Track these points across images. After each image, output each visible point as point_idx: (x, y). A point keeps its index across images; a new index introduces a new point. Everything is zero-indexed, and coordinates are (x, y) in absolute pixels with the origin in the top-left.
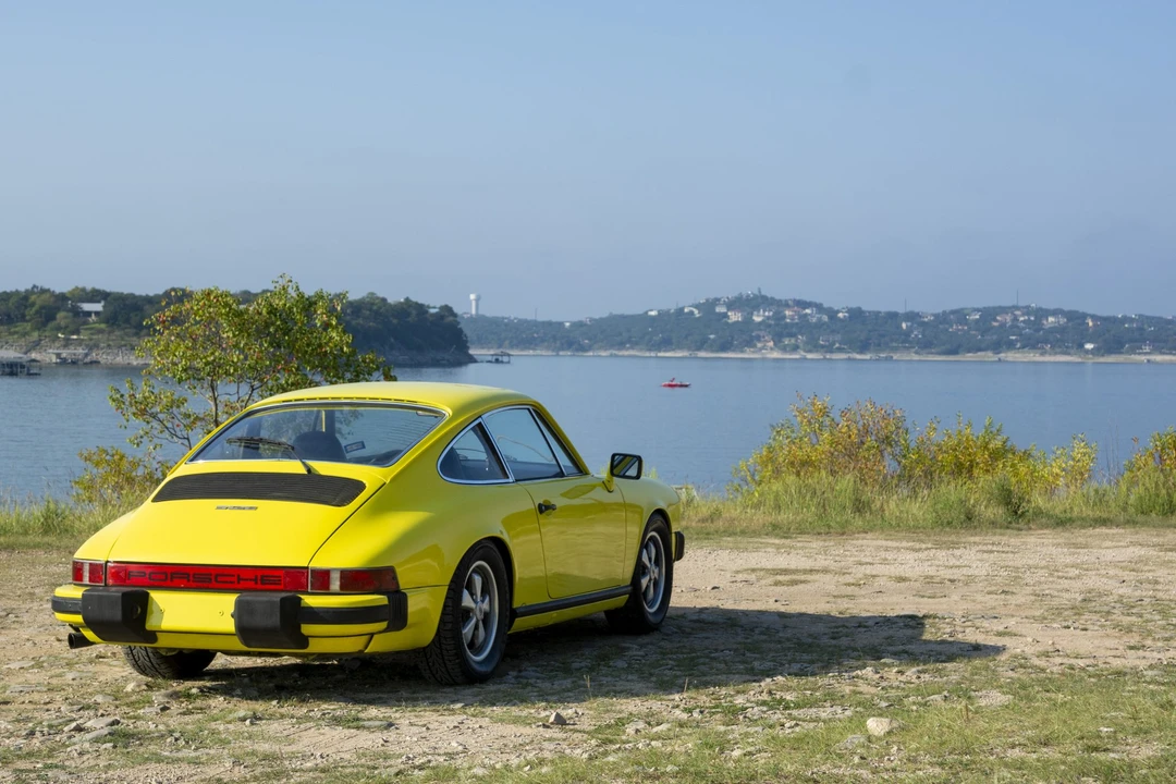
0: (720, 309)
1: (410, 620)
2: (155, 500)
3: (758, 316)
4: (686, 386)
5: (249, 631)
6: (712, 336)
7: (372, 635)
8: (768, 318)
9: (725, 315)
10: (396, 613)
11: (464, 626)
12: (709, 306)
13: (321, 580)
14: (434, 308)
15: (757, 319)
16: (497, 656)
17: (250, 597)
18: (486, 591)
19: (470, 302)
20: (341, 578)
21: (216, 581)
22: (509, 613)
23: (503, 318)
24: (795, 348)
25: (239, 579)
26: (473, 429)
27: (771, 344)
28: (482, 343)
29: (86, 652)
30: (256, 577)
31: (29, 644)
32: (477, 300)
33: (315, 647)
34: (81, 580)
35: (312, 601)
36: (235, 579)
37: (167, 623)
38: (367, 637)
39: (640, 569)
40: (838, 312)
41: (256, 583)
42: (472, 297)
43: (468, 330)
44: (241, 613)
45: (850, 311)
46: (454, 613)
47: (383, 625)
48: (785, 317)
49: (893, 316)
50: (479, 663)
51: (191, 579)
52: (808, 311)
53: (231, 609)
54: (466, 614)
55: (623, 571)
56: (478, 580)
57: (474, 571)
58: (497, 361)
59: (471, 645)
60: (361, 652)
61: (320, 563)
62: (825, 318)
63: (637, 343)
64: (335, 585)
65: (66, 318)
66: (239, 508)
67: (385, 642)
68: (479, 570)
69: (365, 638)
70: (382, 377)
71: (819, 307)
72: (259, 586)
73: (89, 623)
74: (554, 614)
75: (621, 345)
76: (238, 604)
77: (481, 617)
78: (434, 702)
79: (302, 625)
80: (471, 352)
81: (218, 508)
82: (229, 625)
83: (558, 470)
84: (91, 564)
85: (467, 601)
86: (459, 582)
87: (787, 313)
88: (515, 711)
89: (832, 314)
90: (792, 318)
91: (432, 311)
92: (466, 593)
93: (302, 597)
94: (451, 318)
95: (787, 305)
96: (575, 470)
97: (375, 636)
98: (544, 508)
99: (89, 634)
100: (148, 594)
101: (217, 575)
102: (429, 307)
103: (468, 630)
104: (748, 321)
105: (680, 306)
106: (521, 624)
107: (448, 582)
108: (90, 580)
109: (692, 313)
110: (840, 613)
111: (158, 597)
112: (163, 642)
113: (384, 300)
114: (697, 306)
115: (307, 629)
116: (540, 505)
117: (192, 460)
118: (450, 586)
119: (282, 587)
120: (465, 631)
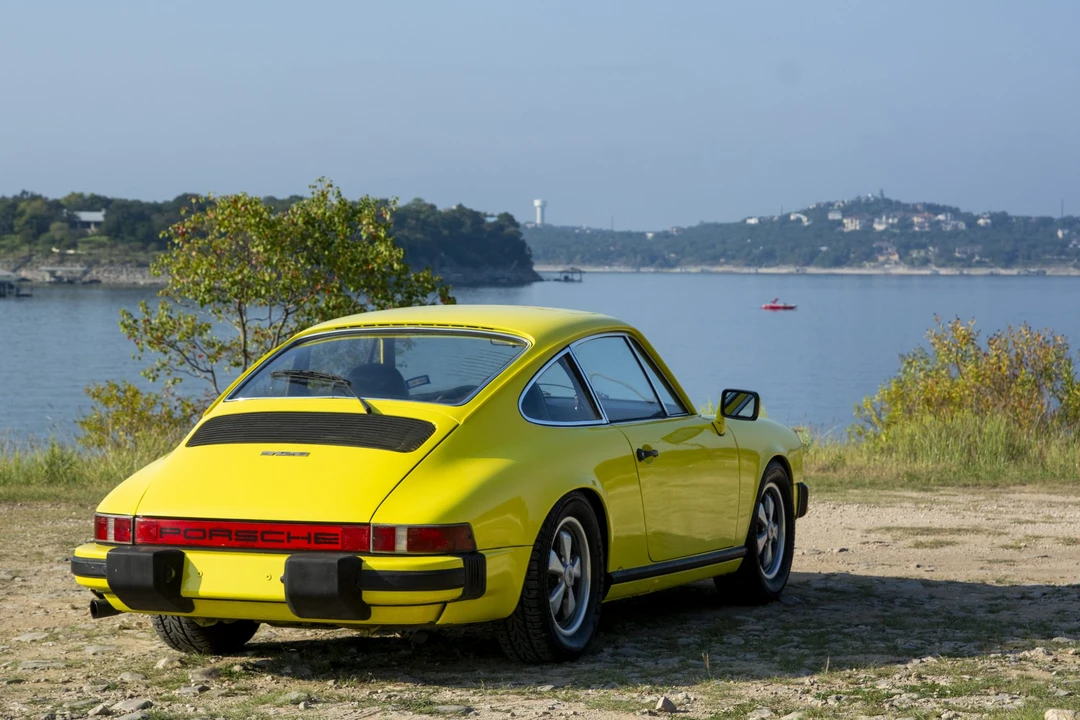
0: (834, 216)
1: (489, 586)
2: (191, 444)
3: (880, 223)
4: (791, 308)
5: (301, 598)
6: (824, 249)
7: (444, 604)
8: (892, 226)
9: (840, 223)
10: (472, 579)
11: (551, 594)
12: (819, 212)
13: (385, 539)
14: (492, 216)
15: (879, 227)
16: (590, 630)
17: (303, 558)
18: (576, 552)
19: (535, 208)
20: (409, 536)
21: (263, 540)
22: (604, 579)
23: (574, 228)
24: (925, 262)
25: (290, 538)
26: (559, 361)
27: (896, 257)
28: (549, 257)
29: (109, 623)
30: (310, 534)
31: (40, 613)
32: (543, 207)
33: (379, 617)
34: (106, 539)
35: (375, 563)
36: (284, 537)
37: (205, 590)
38: (438, 607)
39: (756, 528)
40: (978, 218)
41: (309, 542)
42: (537, 203)
43: (533, 244)
44: (291, 577)
45: (993, 216)
46: (539, 579)
47: (458, 592)
48: (912, 224)
49: (1047, 223)
50: (572, 637)
51: (233, 536)
52: (941, 217)
53: (281, 572)
54: (554, 579)
55: (736, 529)
56: (567, 540)
57: (562, 529)
58: (566, 279)
59: (560, 616)
60: (432, 623)
61: (383, 519)
62: (962, 226)
63: (733, 258)
64: (402, 544)
65: (60, 229)
66: (288, 454)
67: (460, 612)
68: (570, 529)
69: (437, 608)
70: (438, 300)
71: (955, 213)
72: (313, 545)
73: (115, 589)
74: (656, 580)
75: (714, 260)
76: (289, 566)
77: (570, 583)
78: (518, 684)
79: (364, 592)
80: (536, 268)
81: (264, 454)
82: (278, 591)
83: (660, 409)
84: (116, 519)
85: (555, 564)
86: (546, 542)
87: (916, 219)
88: (614, 695)
89: (971, 220)
90: (921, 225)
91: (490, 220)
92: (553, 555)
93: (363, 558)
94: (512, 229)
95: (915, 210)
96: (678, 410)
97: (449, 605)
98: (644, 455)
99: (114, 601)
100: (183, 555)
101: (263, 533)
102: (486, 215)
103: (556, 599)
104: (868, 229)
105: (785, 212)
106: (617, 591)
107: (533, 542)
108: (115, 539)
109: (799, 220)
110: (998, 581)
111: (196, 559)
112: (201, 611)
113: (433, 207)
114: (806, 213)
115: (369, 596)
116: (639, 451)
117: (231, 398)
118: (534, 546)
119: (339, 547)
120: (552, 600)
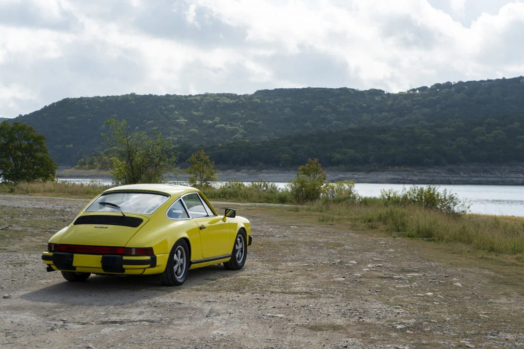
1: (157, 264)
2: (75, 224)
5: (106, 267)
7: (145, 269)
10: (153, 262)
13: (129, 251)
16: (185, 277)
17: (106, 256)
18: (182, 257)
20: (136, 250)
21: (95, 251)
22: (189, 263)
25: (103, 250)
26: (178, 201)
29: (52, 273)
30: (108, 250)
33: (127, 272)
34: (51, 249)
35: (126, 258)
36: (101, 250)
37: (79, 264)
39: (235, 251)
41: (108, 252)
44: (103, 261)
46: (171, 262)
47: (149, 266)
50: (180, 279)
51: (87, 250)
53: (101, 259)
54: (175, 262)
55: (230, 252)
56: (179, 252)
57: (178, 249)
59: (176, 273)
60: (142, 274)
61: (129, 245)
64: (134, 253)
66: (102, 227)
67: (150, 271)
68: (180, 249)
69: (143, 270)
73: (55, 264)
74: (205, 263)
76: (103, 258)
77: (180, 264)
81: (95, 227)
82: (100, 265)
83: (207, 214)
84: (54, 244)
85: (176, 258)
86: (173, 251)
92: (175, 255)
93: (123, 256)
96: (212, 214)
97: (147, 269)
98: (201, 228)
99: (54, 267)
100: (73, 255)
101: (95, 249)
103: (175, 267)
106: (193, 266)
108: (54, 250)
111: (76, 256)
112: (78, 270)
115: (124, 266)
118: (170, 253)
120: (174, 267)
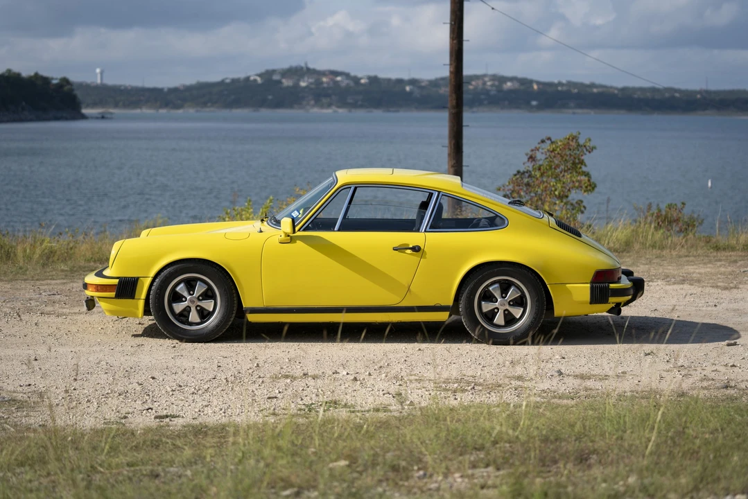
0: (276, 77)
3: (304, 81)
6: (270, 97)
8: (311, 83)
9: (279, 82)
12: (267, 75)
14: (57, 79)
15: (303, 84)
19: (97, 74)
23: (120, 86)
24: (329, 105)
27: (312, 102)
32: (102, 73)
40: (361, 79)
42: (98, 70)
43: (80, 96)
45: (369, 78)
48: (322, 83)
49: (400, 82)
52: (339, 78)
58: (103, 118)
62: (352, 84)
63: (215, 102)
71: (347, 75)
75: (204, 104)
80: (83, 111)
87: (325, 79)
89: (356, 80)
90: (328, 83)
91: (56, 81)
94: (69, 87)
95: (323, 73)
104: (296, 86)
105: (248, 75)
109: (255, 80)
114: (260, 75)
